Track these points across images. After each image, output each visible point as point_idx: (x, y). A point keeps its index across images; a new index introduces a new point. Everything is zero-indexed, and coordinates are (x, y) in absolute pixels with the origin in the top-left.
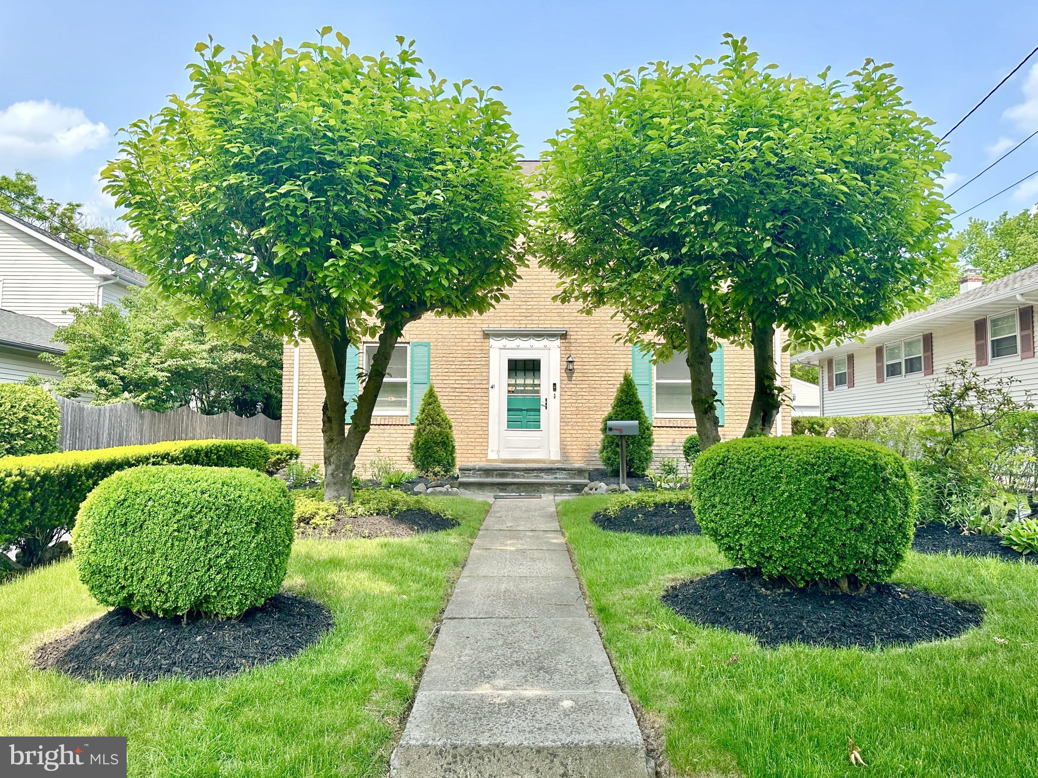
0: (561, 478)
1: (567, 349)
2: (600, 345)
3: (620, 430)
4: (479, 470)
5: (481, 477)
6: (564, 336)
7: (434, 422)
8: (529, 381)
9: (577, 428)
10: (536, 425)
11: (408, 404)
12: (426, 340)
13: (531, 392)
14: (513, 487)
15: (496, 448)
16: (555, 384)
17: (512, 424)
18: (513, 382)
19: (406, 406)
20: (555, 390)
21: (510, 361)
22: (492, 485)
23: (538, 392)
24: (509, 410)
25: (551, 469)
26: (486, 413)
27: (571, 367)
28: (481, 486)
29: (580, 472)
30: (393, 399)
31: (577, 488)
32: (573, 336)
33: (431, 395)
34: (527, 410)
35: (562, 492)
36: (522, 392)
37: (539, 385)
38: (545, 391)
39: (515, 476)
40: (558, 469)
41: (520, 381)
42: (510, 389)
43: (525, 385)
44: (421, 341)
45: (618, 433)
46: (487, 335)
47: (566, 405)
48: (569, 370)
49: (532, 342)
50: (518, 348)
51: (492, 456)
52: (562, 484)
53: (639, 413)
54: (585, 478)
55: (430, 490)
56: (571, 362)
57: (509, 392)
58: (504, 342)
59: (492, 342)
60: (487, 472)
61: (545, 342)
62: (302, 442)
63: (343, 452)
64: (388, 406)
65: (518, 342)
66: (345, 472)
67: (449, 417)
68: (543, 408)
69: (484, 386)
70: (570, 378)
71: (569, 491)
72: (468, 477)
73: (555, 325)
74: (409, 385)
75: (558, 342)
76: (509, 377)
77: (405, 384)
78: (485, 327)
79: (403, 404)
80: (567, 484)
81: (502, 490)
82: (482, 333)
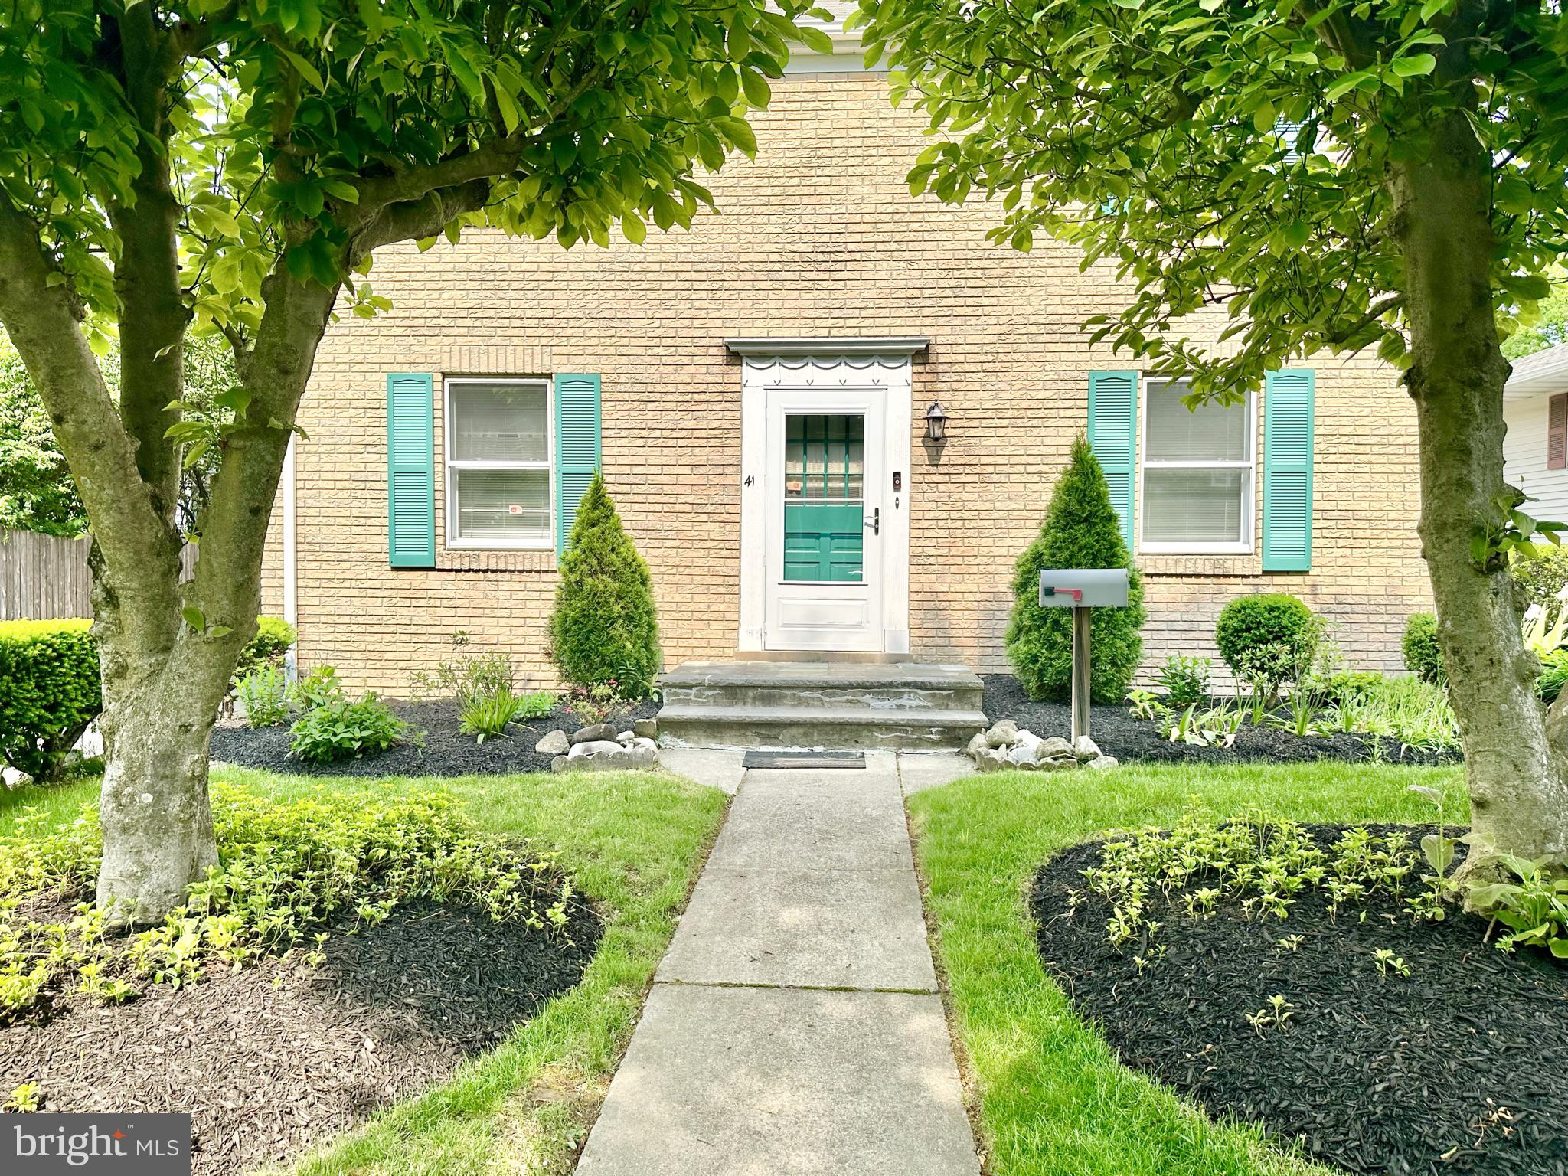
0: (913, 710)
1: (929, 386)
2: (1010, 376)
3: (1078, 594)
4: (710, 687)
5: (716, 703)
6: (921, 355)
7: (602, 567)
8: (837, 468)
9: (949, 578)
10: (850, 569)
11: (553, 523)
12: (589, 369)
13: (839, 493)
14: (794, 731)
15: (757, 627)
16: (897, 475)
17: (795, 569)
18: (798, 468)
19: (547, 526)
20: (897, 487)
21: (791, 420)
22: (742, 727)
23: (856, 493)
24: (787, 535)
25: (890, 685)
26: (734, 546)
27: (938, 433)
28: (714, 728)
29: (960, 693)
30: (520, 510)
31: (955, 737)
32: (943, 355)
33: (598, 499)
34: (832, 536)
35: (917, 744)
36: (819, 493)
37: (860, 477)
38: (875, 492)
39: (800, 702)
40: (906, 685)
41: (815, 468)
42: (792, 485)
43: (827, 477)
44: (578, 369)
45: (1069, 602)
46: (735, 356)
47: (925, 524)
48: (934, 439)
49: (843, 372)
50: (810, 387)
51: (749, 643)
52: (916, 726)
53: (1113, 546)
54: (973, 707)
55: (577, 750)
56: (939, 419)
57: (789, 493)
58: (777, 372)
59: (750, 373)
60: (732, 692)
61: (876, 371)
62: (309, 610)
63: (155, 717)
64: (509, 526)
65: (810, 372)
66: (164, 786)
67: (640, 553)
68: (868, 533)
69: (729, 480)
70: (934, 459)
71: (934, 743)
72: (686, 702)
73: (905, 329)
74: (552, 478)
75: (907, 371)
76: (789, 456)
77: (545, 475)
78: (731, 335)
79: (541, 522)
80: (930, 725)
81: (766, 739)
82: (722, 351)
